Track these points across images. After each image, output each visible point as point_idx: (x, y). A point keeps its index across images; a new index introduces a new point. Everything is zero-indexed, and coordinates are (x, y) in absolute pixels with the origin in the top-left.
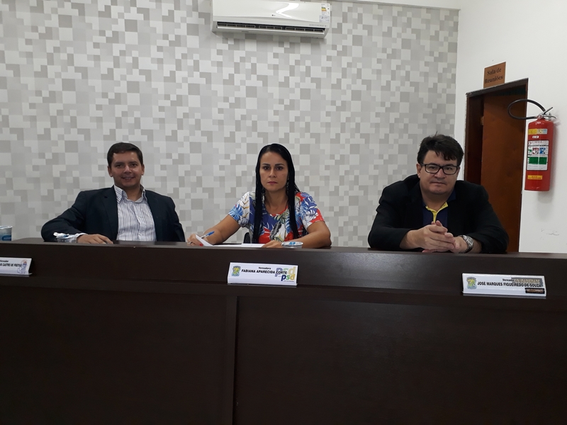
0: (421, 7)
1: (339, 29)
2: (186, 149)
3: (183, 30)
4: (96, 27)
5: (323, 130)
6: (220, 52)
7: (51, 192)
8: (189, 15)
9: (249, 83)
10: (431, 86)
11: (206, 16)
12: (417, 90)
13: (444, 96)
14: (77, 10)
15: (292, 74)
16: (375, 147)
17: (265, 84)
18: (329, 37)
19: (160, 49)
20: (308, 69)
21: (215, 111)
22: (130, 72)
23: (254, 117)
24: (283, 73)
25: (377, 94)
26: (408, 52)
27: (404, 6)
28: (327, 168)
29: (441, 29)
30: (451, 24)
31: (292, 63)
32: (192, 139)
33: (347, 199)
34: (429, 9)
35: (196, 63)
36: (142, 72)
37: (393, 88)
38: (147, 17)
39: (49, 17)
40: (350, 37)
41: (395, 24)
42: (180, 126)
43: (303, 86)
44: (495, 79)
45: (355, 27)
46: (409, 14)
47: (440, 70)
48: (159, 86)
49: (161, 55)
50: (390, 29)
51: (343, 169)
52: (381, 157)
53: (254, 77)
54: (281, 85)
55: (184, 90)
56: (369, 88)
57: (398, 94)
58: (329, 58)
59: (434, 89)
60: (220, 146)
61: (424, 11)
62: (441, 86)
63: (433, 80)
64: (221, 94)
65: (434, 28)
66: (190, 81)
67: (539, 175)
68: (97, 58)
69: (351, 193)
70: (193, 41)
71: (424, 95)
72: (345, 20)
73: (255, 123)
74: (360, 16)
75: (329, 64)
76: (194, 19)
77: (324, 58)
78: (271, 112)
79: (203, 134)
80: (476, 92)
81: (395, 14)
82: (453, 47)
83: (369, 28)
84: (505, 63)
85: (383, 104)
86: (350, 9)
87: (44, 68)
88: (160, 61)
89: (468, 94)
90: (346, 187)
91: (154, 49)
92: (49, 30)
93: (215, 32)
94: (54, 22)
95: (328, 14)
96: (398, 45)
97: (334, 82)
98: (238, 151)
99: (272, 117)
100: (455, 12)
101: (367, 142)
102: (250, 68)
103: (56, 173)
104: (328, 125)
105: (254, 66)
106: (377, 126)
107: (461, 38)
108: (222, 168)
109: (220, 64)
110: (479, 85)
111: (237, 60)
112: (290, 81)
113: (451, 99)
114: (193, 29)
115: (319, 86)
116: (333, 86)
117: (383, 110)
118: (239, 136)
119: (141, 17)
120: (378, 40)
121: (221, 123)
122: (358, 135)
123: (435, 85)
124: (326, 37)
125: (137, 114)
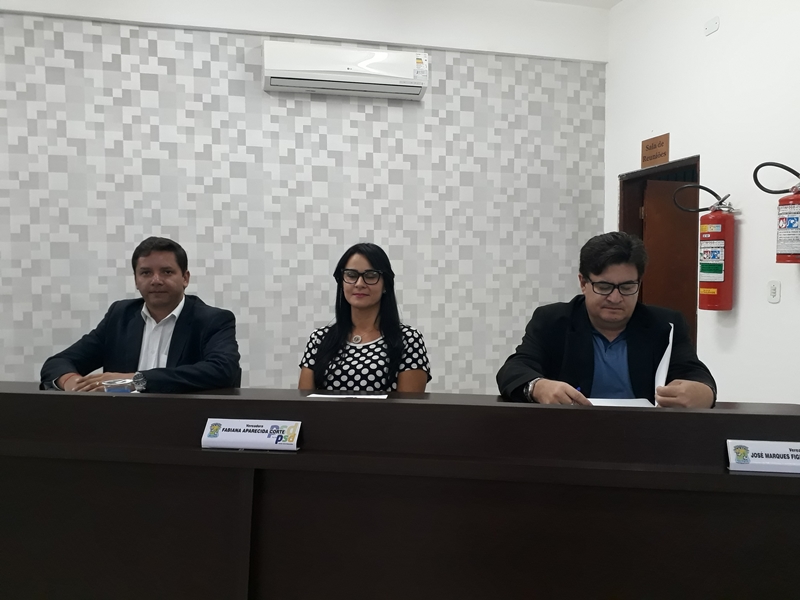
0: (554, 59)
1: (440, 89)
2: (226, 253)
3: (222, 89)
4: (99, 83)
5: (421, 227)
6: (275, 119)
7: (28, 316)
8: (232, 68)
9: (316, 162)
10: (570, 165)
11: (256, 69)
12: (550, 171)
13: (589, 180)
14: (73, 61)
15: (377, 149)
16: (494, 250)
17: (339, 163)
18: (427, 98)
19: (190, 114)
20: (399, 142)
21: (267, 199)
22: (147, 147)
23: (324, 209)
24: (364, 149)
25: (495, 176)
26: (538, 119)
27: (531, 58)
28: (428, 278)
29: (583, 87)
30: (596, 81)
31: (377, 134)
32: (234, 239)
33: (456, 323)
34: (565, 62)
35: (242, 134)
36: (163, 146)
37: (517, 169)
38: (172, 71)
39: (32, 70)
40: (457, 100)
41: (518, 81)
42: (218, 222)
43: (392, 165)
44: (655, 157)
45: (464, 86)
46: (538, 68)
47: (583, 144)
48: (189, 166)
49: (191, 122)
50: (512, 88)
51: (449, 280)
52: (502, 263)
53: (323, 153)
54: (361, 164)
55: (224, 171)
56: (484, 169)
57: (524, 177)
58: (428, 128)
59: (574, 170)
60: (276, 249)
61: (558, 65)
62: (584, 166)
63: (572, 157)
64: (276, 175)
65: (573, 87)
66: (233, 158)
67: (714, 288)
68: (99, 127)
69: (462, 314)
70: (237, 104)
71: (561, 178)
72: (450, 76)
73: (325, 217)
74: (470, 70)
75: (429, 136)
76: (239, 73)
77: (421, 128)
78: (347, 202)
79: (251, 231)
80: (632, 173)
81: (518, 67)
82: (600, 113)
83: (482, 87)
84: (668, 135)
85: (503, 191)
86: (456, 61)
87: (23, 141)
88: (190, 131)
89: (621, 177)
90: (455, 306)
91: (181, 114)
92: (31, 87)
93: (268, 92)
94: (39, 76)
95: (425, 67)
96: (524, 109)
97: (436, 160)
98: (301, 256)
99: (349, 208)
100: (602, 66)
101: (483, 242)
102: (318, 140)
103: (36, 288)
104: (428, 220)
105: (323, 138)
106: (496, 220)
107: (610, 101)
108: (277, 279)
109: (275, 136)
110: (635, 164)
111: (299, 129)
112: (374, 159)
113: (599, 183)
114: (237, 88)
115: (414, 167)
116: (434, 167)
117: (504, 199)
118: (302, 234)
119: (163, 70)
120: (496, 102)
121: (276, 216)
122: (469, 234)
123: (576, 164)
124: (424, 99)
125: (156, 204)
